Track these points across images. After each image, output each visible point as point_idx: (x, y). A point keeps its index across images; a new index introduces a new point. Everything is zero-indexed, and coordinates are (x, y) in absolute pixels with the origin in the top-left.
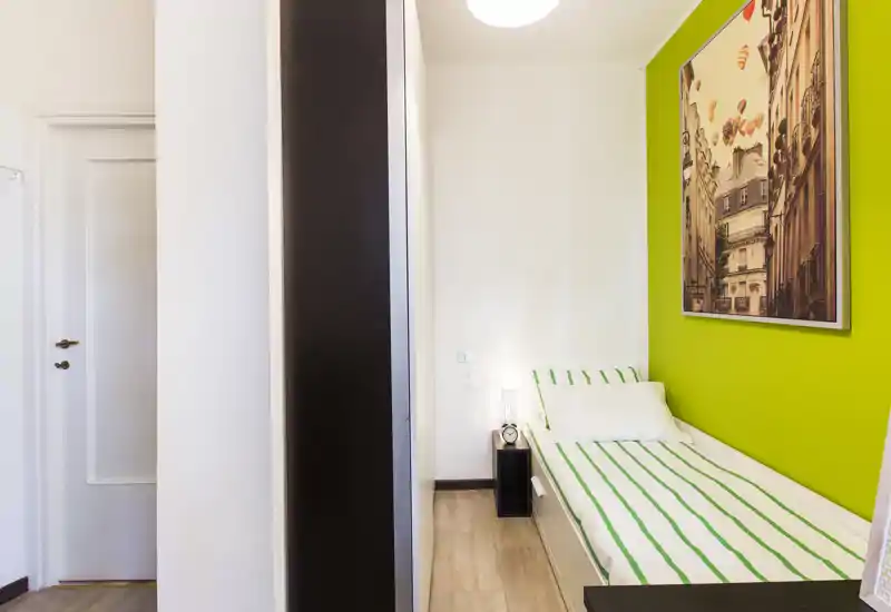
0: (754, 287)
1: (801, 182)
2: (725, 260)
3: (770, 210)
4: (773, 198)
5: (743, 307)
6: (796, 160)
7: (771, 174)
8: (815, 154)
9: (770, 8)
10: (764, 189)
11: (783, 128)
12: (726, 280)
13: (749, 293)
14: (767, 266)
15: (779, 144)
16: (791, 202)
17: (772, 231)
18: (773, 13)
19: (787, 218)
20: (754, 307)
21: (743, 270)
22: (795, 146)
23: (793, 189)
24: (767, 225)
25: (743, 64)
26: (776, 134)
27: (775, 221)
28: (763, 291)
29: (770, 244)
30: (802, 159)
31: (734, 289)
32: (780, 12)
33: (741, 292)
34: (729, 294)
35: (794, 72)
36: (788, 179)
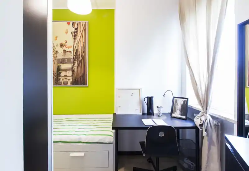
0: (69, 79)
1: (81, 61)
2: (60, 73)
3: (73, 65)
4: (74, 63)
5: (66, 84)
6: (79, 58)
7: (74, 58)
8: (84, 58)
9: (74, 26)
10: (72, 60)
11: (77, 50)
12: (60, 78)
13: (67, 81)
14: (73, 75)
15: (76, 53)
16: (78, 65)
17: (74, 69)
18: (75, 28)
19: (77, 67)
20: (69, 83)
21: (66, 76)
22: (79, 55)
23: (79, 62)
24: (73, 68)
25: (67, 33)
26: (75, 51)
27: (74, 67)
28: (71, 80)
29: (73, 71)
30: (81, 58)
31: (63, 80)
32: (77, 29)
33: (65, 80)
34: (61, 81)
35: (79, 42)
36: (78, 60)
